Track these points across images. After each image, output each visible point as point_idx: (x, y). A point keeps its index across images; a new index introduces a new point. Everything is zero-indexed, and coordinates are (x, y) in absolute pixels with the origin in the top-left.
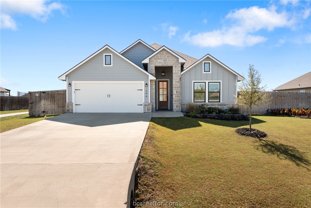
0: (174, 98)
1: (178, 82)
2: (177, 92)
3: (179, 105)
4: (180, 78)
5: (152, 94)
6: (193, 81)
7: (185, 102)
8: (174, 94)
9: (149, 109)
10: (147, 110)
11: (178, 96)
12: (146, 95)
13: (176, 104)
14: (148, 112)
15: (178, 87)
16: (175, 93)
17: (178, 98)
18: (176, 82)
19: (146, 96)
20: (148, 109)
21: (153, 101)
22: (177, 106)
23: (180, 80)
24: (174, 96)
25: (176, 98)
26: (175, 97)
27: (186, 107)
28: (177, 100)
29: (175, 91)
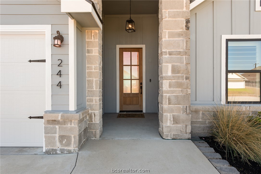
0: (167, 92)
1: (180, 35)
2: (175, 70)
3: (183, 116)
4: (188, 22)
5: (90, 76)
6: (225, 37)
7: (197, 102)
8: (167, 78)
9: (68, 138)
10: (61, 142)
11: (179, 85)
12: (58, 79)
13: (172, 111)
14: (62, 151)
15: (179, 53)
16: (170, 74)
17: (178, 92)
18: (171, 35)
19: (60, 85)
20: (62, 138)
21: (91, 101)
22: (176, 120)
23: (188, 28)
24: (165, 85)
25: (173, 92)
26: (170, 86)
27: (202, 118)
28: (177, 97)
29: (170, 66)
